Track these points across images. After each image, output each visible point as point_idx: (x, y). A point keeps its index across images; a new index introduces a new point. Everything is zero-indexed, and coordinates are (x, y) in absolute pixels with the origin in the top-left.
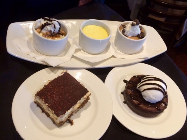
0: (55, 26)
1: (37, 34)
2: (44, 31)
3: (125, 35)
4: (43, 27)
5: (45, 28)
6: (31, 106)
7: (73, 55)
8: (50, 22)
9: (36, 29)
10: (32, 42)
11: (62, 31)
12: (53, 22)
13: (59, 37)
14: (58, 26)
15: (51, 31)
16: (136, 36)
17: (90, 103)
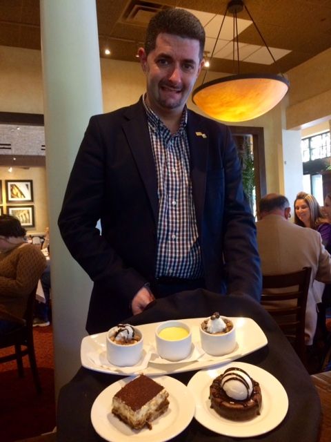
0: (128, 332)
1: (112, 342)
2: (117, 338)
3: (209, 332)
4: (117, 334)
5: (119, 335)
6: (108, 417)
7: (149, 363)
8: (123, 328)
9: (110, 338)
10: (106, 355)
11: (136, 337)
12: (127, 327)
13: (133, 343)
14: (131, 331)
15: (124, 338)
16: (221, 330)
17: (170, 410)
